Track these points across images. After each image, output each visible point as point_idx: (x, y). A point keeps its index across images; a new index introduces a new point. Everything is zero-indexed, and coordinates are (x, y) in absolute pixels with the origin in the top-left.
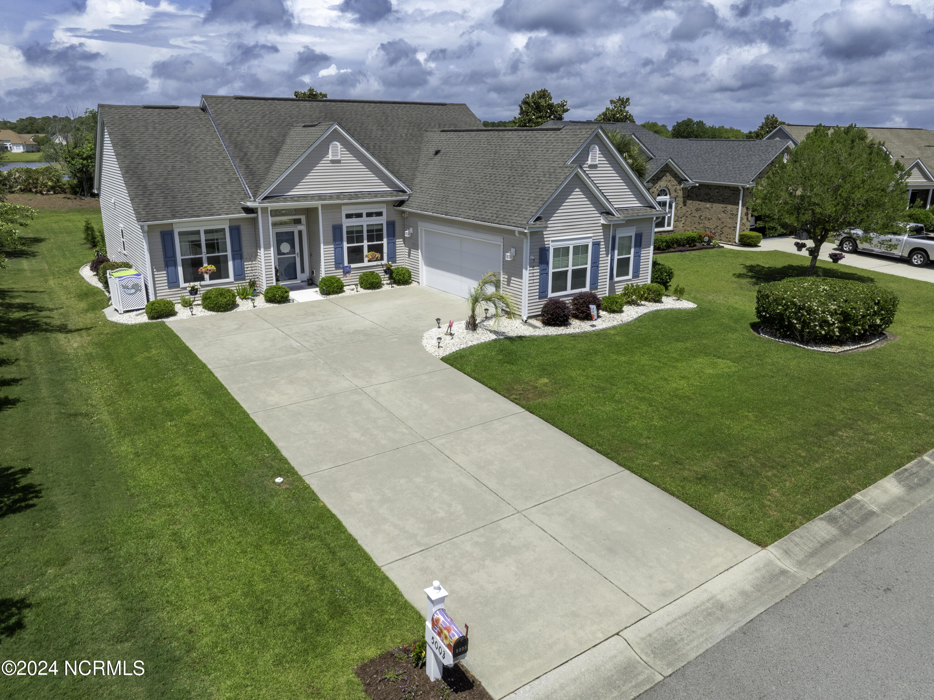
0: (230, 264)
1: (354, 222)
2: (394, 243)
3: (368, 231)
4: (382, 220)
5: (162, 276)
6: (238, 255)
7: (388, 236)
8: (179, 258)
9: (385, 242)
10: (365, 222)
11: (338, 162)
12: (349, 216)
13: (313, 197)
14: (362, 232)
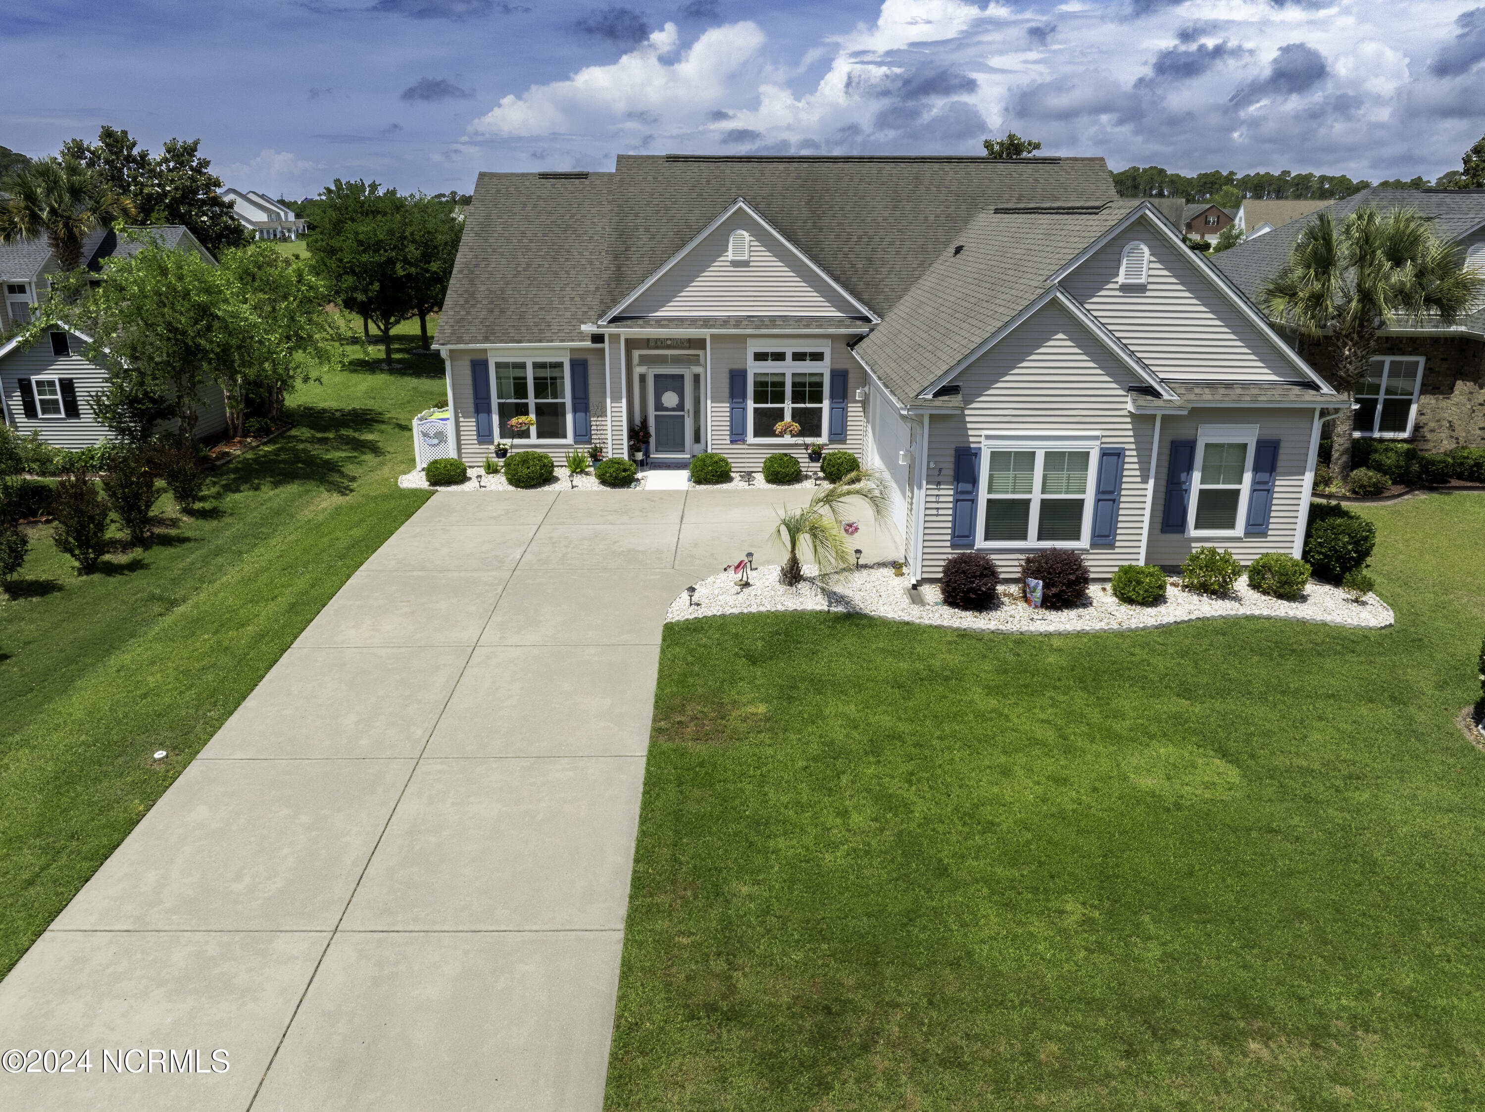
0: (569, 418)
1: (770, 367)
2: (844, 410)
3: (794, 385)
4: (824, 368)
5: (469, 426)
6: (582, 404)
7: (832, 397)
8: (495, 401)
9: (826, 405)
10: (789, 369)
11: (746, 264)
12: (760, 357)
13: (693, 322)
14: (782, 384)
